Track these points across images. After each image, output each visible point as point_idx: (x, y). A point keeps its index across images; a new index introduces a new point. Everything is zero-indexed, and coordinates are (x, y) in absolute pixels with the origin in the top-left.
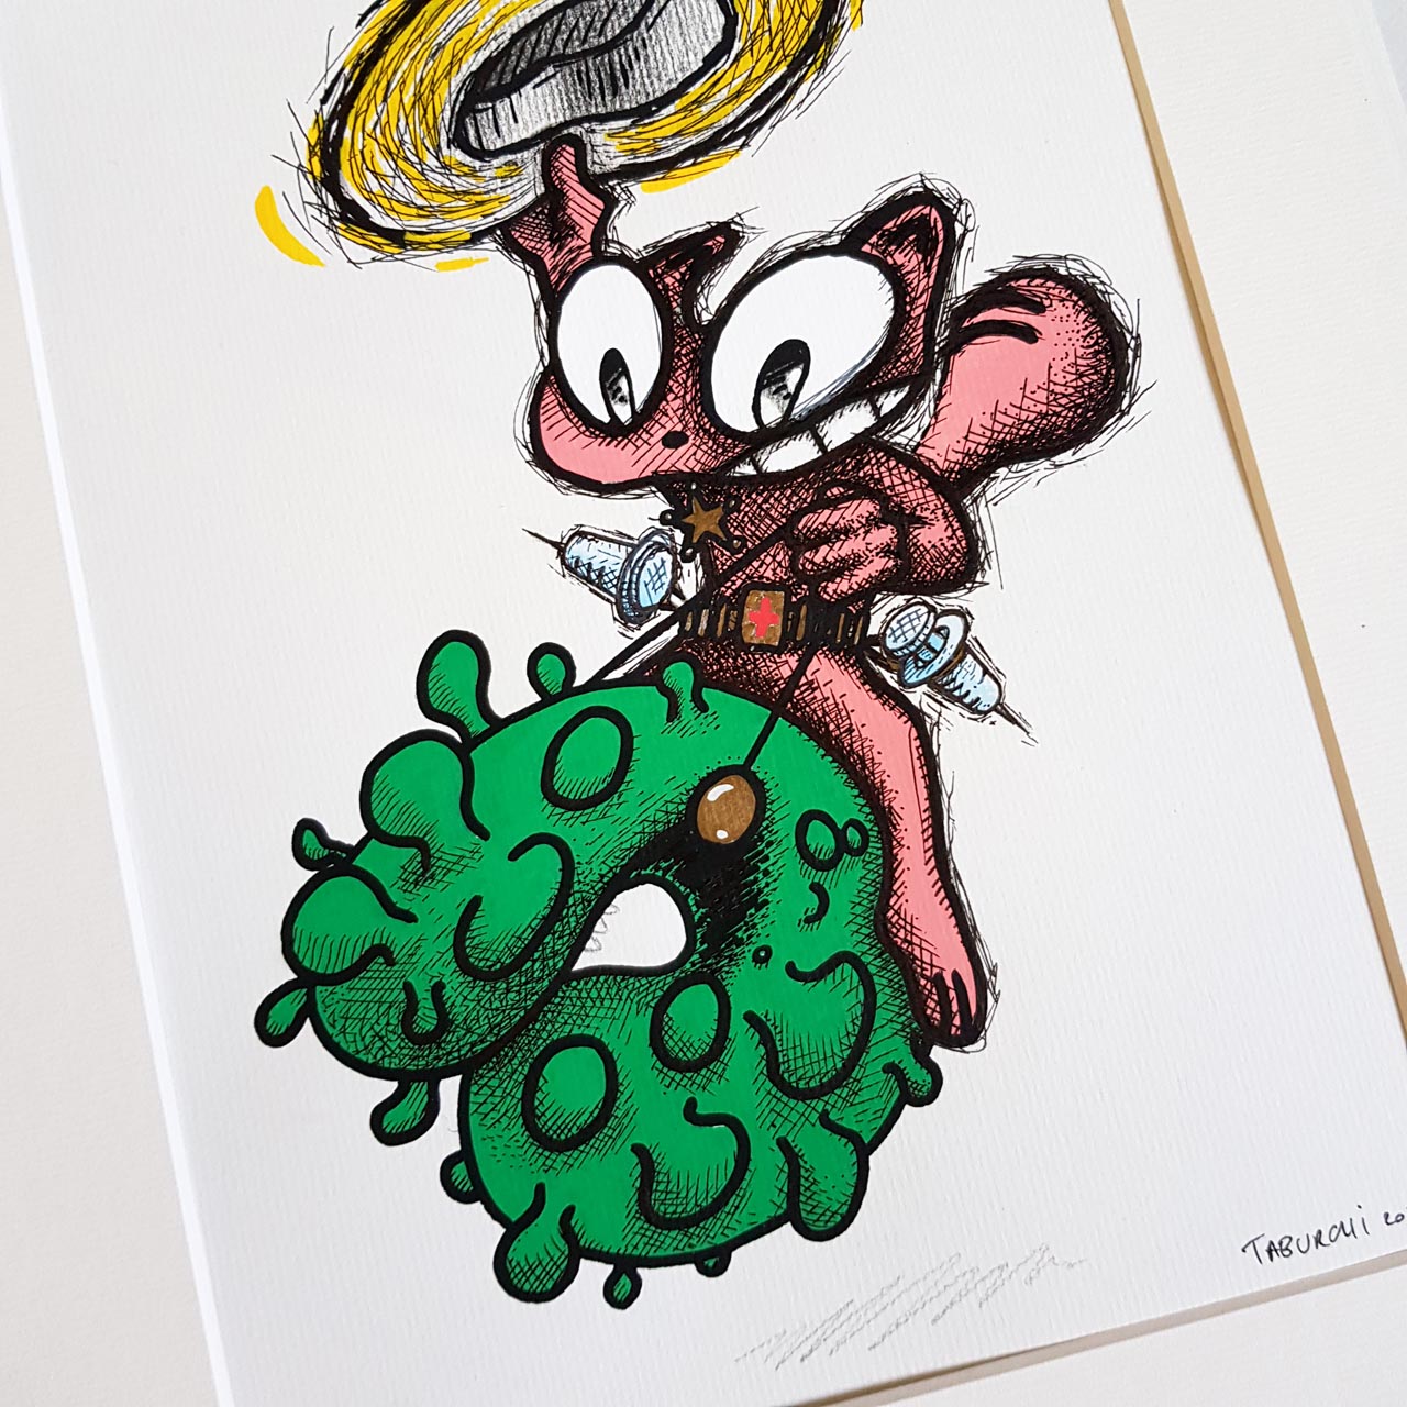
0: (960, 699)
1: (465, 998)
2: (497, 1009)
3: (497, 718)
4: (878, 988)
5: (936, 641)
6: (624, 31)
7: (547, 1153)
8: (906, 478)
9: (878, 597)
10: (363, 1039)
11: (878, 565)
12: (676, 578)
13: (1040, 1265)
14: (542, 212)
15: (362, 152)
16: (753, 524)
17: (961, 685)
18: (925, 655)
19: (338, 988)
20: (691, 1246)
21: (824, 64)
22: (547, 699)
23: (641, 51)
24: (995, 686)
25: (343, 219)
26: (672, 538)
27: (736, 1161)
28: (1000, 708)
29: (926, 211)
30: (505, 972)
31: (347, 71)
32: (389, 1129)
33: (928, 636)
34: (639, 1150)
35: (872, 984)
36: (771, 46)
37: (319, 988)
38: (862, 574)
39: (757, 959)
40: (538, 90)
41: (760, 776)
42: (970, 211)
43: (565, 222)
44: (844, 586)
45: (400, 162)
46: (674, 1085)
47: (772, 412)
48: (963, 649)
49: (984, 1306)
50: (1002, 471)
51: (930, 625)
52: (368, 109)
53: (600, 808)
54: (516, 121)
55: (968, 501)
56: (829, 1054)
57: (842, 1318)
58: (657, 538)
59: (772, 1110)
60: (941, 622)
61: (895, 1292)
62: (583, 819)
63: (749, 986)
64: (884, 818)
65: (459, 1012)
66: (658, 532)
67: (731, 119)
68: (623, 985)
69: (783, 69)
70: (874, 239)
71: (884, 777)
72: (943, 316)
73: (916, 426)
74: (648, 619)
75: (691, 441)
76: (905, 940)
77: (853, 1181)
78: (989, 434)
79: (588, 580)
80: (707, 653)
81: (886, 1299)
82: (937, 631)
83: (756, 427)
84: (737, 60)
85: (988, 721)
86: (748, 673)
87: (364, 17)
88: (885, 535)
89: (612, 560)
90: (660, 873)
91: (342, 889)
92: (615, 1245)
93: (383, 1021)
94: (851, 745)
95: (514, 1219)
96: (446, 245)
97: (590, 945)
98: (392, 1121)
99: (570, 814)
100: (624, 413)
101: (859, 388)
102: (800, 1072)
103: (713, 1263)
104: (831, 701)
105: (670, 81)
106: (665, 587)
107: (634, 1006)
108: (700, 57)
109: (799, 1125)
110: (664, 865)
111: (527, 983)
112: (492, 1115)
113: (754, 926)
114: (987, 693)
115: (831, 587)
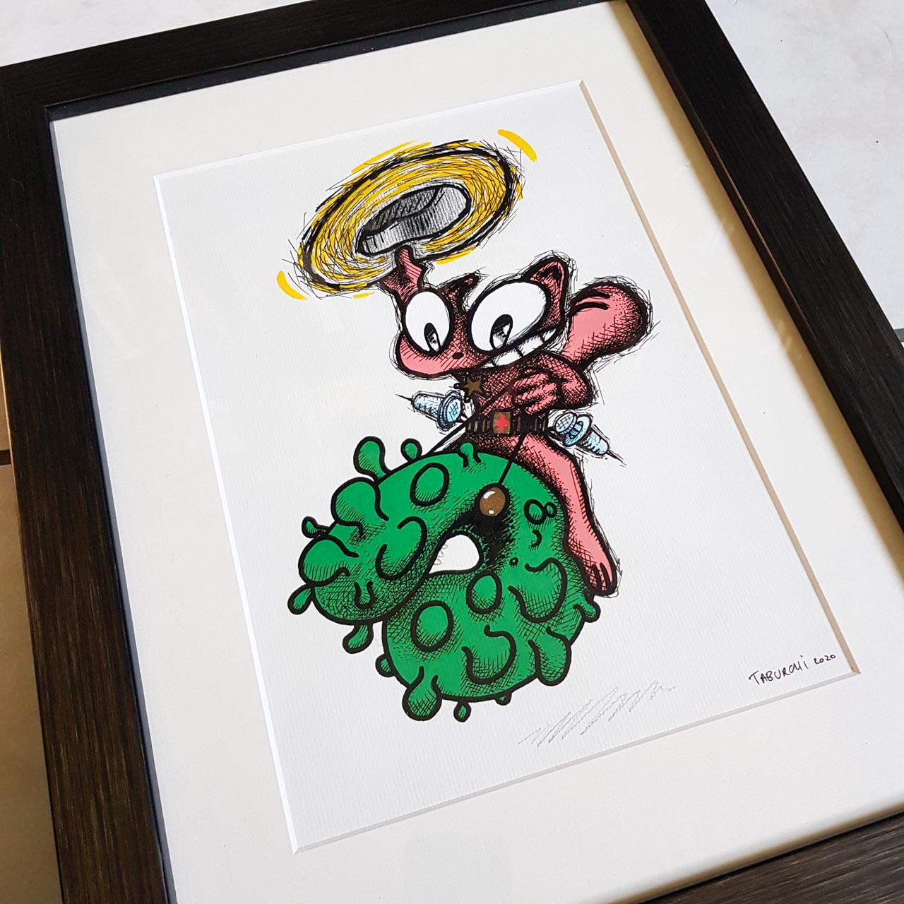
0: (591, 450)
1: (382, 588)
2: (397, 592)
3: (389, 470)
4: (567, 572)
5: (577, 427)
6: (425, 207)
7: (423, 653)
8: (558, 364)
9: (551, 411)
10: (337, 608)
11: (550, 399)
12: (462, 410)
13: (656, 690)
14: (396, 274)
15: (320, 257)
16: (494, 386)
17: (591, 445)
18: (574, 433)
19: (325, 587)
20: (493, 691)
21: (508, 213)
22: (410, 461)
23: (433, 214)
24: (606, 444)
25: (313, 281)
26: (460, 394)
27: (510, 652)
28: (609, 452)
29: (556, 264)
30: (399, 576)
31: (312, 228)
32: (351, 646)
33: (574, 426)
34: (465, 649)
35: (564, 571)
36: (486, 209)
37: (316, 588)
38: (543, 403)
39: (511, 563)
40: (392, 230)
41: (506, 487)
42: (574, 263)
43: (406, 277)
44: (536, 408)
45: (337, 260)
46: (479, 620)
47: (498, 342)
48: (590, 430)
49: (632, 711)
50: (599, 359)
51: (575, 421)
52: (322, 241)
53: (437, 504)
54: (383, 242)
55: (586, 371)
56: (548, 602)
57: (567, 721)
58: (453, 394)
59: (524, 628)
60: (579, 419)
61: (589, 706)
62: (430, 509)
63: (509, 575)
64: (563, 501)
65: (380, 594)
66: (453, 392)
67: (472, 236)
68: (452, 578)
69: (491, 216)
70: (535, 275)
71: (561, 484)
72: (567, 302)
73: (560, 345)
74: (452, 426)
75: (465, 356)
76: (577, 551)
77: (565, 657)
78: (591, 345)
79: (425, 413)
80: (479, 439)
81: (585, 711)
82: (578, 423)
83: (492, 348)
84: (472, 214)
85: (604, 458)
86: (497, 445)
87: (318, 208)
88: (551, 387)
89: (434, 404)
90: (465, 530)
91: (324, 544)
92: (457, 692)
93: (346, 600)
94: (545, 472)
95: (410, 683)
96: (357, 289)
97: (436, 562)
98: (352, 643)
99: (423, 508)
100: (435, 347)
101: (535, 331)
102: (536, 611)
103: (503, 699)
104: (535, 454)
105: (446, 224)
106: (458, 413)
107: (458, 587)
108: (457, 214)
109: (538, 633)
110: (466, 526)
111: (409, 580)
112: (397, 637)
113: (509, 549)
114: (603, 447)
115: (530, 409)
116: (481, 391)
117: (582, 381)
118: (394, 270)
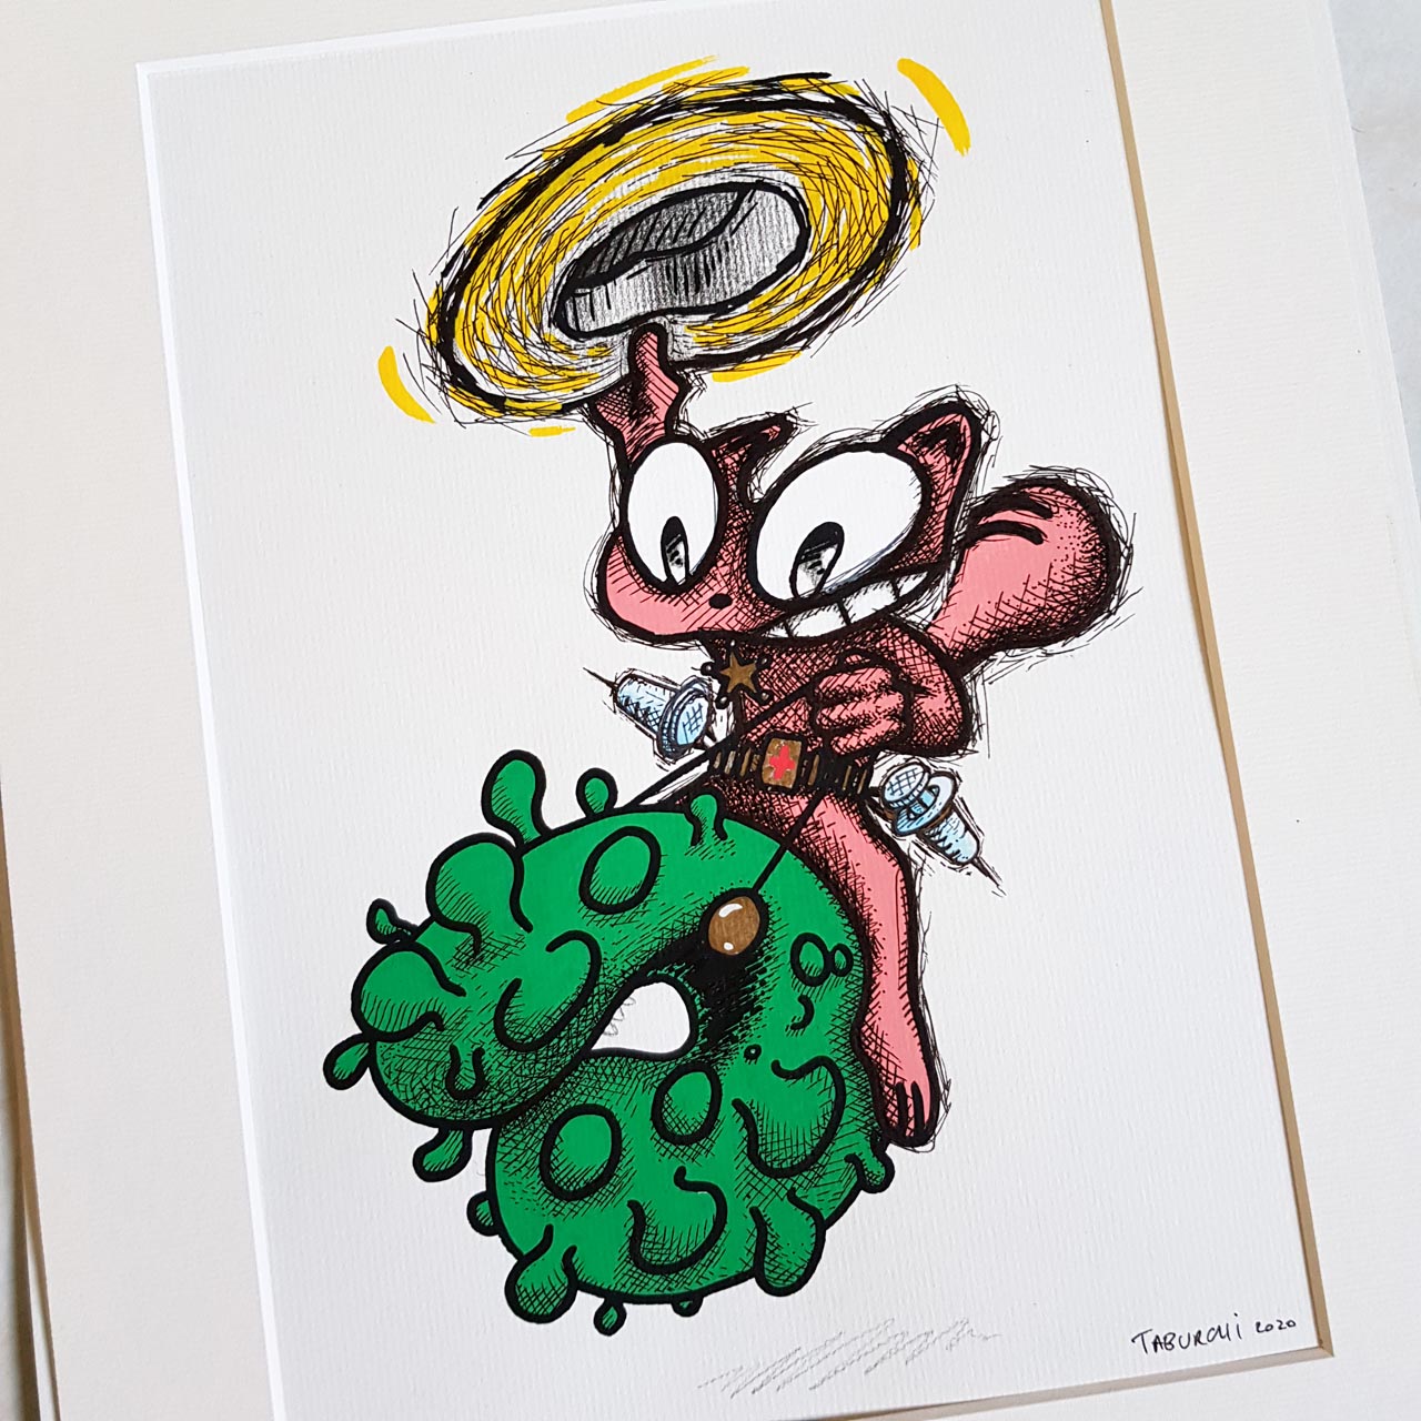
0: (943, 850)
1: (500, 1064)
2: (526, 1076)
3: (547, 828)
4: (848, 1090)
5: (927, 798)
6: (713, 233)
7: (557, 1201)
8: (916, 652)
10: (412, 1090)
11: (884, 726)
12: (710, 722)
13: (961, 1335)
14: (625, 391)
15: (474, 323)
16: (781, 680)
17: (945, 838)
18: (917, 809)
19: (395, 1046)
20: (670, 1289)
21: (882, 279)
22: (591, 817)
23: (723, 252)
24: (975, 842)
25: (453, 382)
26: (710, 687)
27: (714, 1223)
28: (976, 861)
29: (958, 419)
30: (535, 1046)
31: (466, 249)
32: (428, 1167)
33: (921, 793)
34: (634, 1205)
35: (844, 1086)
36: (837, 258)
37: (379, 1044)
38: (870, 733)
39: (748, 1056)
40: (631, 281)
41: (766, 899)
42: (996, 422)
43: (643, 401)
45: (507, 336)
46: (668, 1154)
47: (806, 584)
48: (950, 807)
49: (910, 1363)
50: (1000, 655)
51: (924, 784)
52: (482, 289)
53: (627, 913)
54: (609, 307)
55: (967, 678)
56: (801, 1141)
57: (791, 1361)
58: (697, 686)
59: (749, 1183)
60: (933, 781)
61: (836, 1344)
62: (613, 922)
63: (738, 1077)
64: (868, 946)
65: (494, 1075)
66: (698, 680)
67: (796, 322)
68: (633, 1066)
69: (846, 280)
70: (910, 440)
71: (871, 911)
72: (963, 513)
73: (928, 609)
74: (683, 755)
75: (734, 604)
76: (875, 1052)
77: (811, 1249)
78: (992, 620)
79: (634, 717)
81: (828, 1350)
82: (930, 789)
83: (791, 596)
84: (806, 269)
85: (965, 871)
86: (764, 809)
87: (485, 200)
88: (893, 701)
89: (657, 701)
90: (673, 974)
91: (405, 960)
92: (608, 1282)
93: (430, 1077)
94: (845, 881)
95: (525, 1253)
96: (540, 414)
97: (608, 1029)
98: (431, 1161)
99: (602, 916)
100: (679, 574)
101: (884, 570)
102: (775, 1155)
103: (688, 1305)
104: (832, 841)
105: (746, 283)
106: (700, 729)
107: (641, 1084)
108: (775, 263)
109: (770, 1197)
110: (677, 967)
111: (553, 1056)
112: (515, 1164)
113: (748, 1027)
114: (967, 847)
115: (842, 742)
116: (752, 687)
117: (955, 698)
118: (623, 380)
